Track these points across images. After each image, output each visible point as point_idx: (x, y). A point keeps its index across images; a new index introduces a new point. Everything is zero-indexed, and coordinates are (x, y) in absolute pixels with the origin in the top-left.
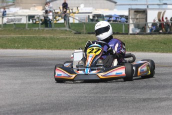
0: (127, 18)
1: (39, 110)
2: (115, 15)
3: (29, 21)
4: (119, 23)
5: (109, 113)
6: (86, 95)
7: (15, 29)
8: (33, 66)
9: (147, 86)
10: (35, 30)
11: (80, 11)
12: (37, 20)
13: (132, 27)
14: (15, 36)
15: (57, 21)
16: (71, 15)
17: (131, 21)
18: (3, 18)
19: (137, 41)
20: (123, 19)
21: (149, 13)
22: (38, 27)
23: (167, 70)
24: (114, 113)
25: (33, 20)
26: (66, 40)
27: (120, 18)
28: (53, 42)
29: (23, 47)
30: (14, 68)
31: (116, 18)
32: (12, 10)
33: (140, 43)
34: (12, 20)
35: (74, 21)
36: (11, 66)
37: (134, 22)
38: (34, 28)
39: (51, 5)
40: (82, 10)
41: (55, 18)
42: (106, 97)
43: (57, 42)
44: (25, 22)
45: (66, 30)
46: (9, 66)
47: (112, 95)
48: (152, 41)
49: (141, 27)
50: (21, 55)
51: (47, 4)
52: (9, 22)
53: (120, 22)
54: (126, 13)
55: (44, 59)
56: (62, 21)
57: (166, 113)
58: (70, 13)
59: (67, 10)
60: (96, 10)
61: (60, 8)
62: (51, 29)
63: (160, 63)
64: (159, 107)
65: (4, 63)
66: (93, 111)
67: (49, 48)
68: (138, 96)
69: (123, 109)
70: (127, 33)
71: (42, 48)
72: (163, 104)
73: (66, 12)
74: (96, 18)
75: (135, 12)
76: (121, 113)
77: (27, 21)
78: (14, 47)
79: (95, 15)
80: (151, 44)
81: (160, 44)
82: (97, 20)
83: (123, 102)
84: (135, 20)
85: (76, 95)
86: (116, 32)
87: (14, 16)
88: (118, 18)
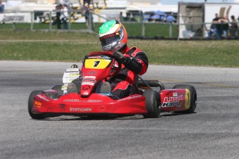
0: (176, 16)
1: (42, 151)
2: (159, 11)
3: (36, 19)
4: (164, 23)
5: (144, 155)
6: (112, 128)
7: (15, 31)
10: (44, 32)
11: (108, 6)
13: (182, 29)
14: (14, 41)
15: (76, 19)
16: (96, 11)
17: (181, 21)
19: (188, 49)
20: (171, 18)
22: (48, 28)
23: (230, 92)
24: (151, 155)
25: (40, 18)
26: (87, 48)
27: (166, 15)
28: (68, 51)
29: (25, 58)
31: (161, 16)
33: (193, 53)
34: (11, 18)
35: (99, 20)
36: (7, 85)
37: (187, 22)
38: (42, 30)
40: (111, 4)
41: (72, 15)
42: (141, 131)
43: (74, 50)
44: (29, 21)
45: (88, 33)
46: (3, 85)
47: (150, 128)
48: (211, 50)
49: (196, 29)
50: (22, 70)
53: (165, 21)
54: (174, 9)
56: (82, 20)
58: (94, 8)
60: (131, 4)
62: (66, 31)
63: (221, 83)
64: (216, 145)
67: (62, 59)
68: (186, 131)
70: (176, 38)
71: (52, 59)
72: (222, 142)
74: (131, 16)
75: (187, 7)
76: (161, 155)
77: (32, 20)
78: (13, 57)
79: (130, 11)
80: (209, 54)
81: (221, 54)
82: (133, 20)
83: (165, 139)
84: (188, 19)
85: (98, 128)
86: (159, 36)
87: (14, 12)
88: (164, 16)
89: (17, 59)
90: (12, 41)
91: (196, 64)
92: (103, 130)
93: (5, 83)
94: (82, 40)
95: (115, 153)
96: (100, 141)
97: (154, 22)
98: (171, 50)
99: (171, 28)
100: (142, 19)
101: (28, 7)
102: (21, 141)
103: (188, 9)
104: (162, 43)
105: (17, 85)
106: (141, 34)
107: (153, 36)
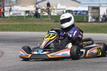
0: (87, 12)
1: (32, 69)
2: (80, 10)
3: (26, 14)
4: (82, 15)
7: (17, 19)
8: (29, 42)
10: (30, 20)
11: (58, 8)
12: (31, 14)
13: (90, 18)
14: (17, 23)
15: (44, 14)
16: (52, 10)
17: (89, 14)
18: (10, 12)
19: (93, 26)
20: (85, 13)
21: (101, 9)
22: (32, 18)
25: (28, 14)
26: (49, 26)
27: (83, 12)
28: (41, 27)
29: (22, 30)
30: (17, 43)
31: (80, 12)
32: (15, 8)
33: (95, 28)
34: (15, 14)
35: (54, 14)
36: (15, 42)
37: (92, 15)
38: (29, 19)
39: (40, 4)
41: (42, 12)
43: (44, 27)
44: (23, 15)
45: (49, 20)
46: (14, 42)
48: (103, 27)
49: (96, 17)
50: (21, 35)
51: (37, 3)
53: (83, 14)
54: (86, 9)
55: (35, 38)
56: (46, 14)
58: (52, 9)
59: (49, 7)
60: (68, 7)
61: (45, 6)
62: (39, 19)
65: (11, 40)
66: (66, 70)
67: (38, 31)
68: (94, 61)
69: (84, 68)
70: (87, 21)
71: (34, 31)
73: (49, 8)
78: (17, 30)
79: (67, 10)
80: (103, 28)
83: (85, 64)
84: (92, 14)
86: (80, 21)
87: (17, 11)
88: (82, 12)
89: (19, 31)
91: (97, 32)
93: (14, 41)
94: (47, 23)
97: (77, 15)
98: (86, 27)
99: (85, 17)
101: (23, 9)
103: (92, 9)
104: (82, 24)
105: (19, 42)
107: (77, 21)
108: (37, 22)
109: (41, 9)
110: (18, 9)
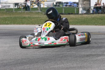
0: (78, 4)
1: (20, 63)
2: (70, 2)
3: (15, 6)
5: (65, 64)
6: (50, 53)
7: (6, 12)
9: (89, 46)
10: (19, 12)
12: (20, 6)
13: (81, 10)
14: (6, 16)
15: (34, 6)
16: (42, 2)
17: (80, 6)
19: (84, 18)
22: (21, 10)
23: (103, 36)
24: (68, 64)
25: (17, 6)
26: (38, 19)
27: (73, 4)
28: (30, 20)
29: (11, 24)
30: (5, 37)
31: (71, 4)
33: (86, 20)
35: (44, 6)
37: (83, 6)
41: (32, 4)
42: (63, 54)
43: (33, 20)
44: (12, 8)
45: (39, 12)
47: (67, 53)
48: (93, 18)
49: (87, 9)
52: (3, 8)
53: (73, 6)
54: (77, 1)
55: (24, 31)
56: (36, 6)
57: (101, 63)
64: (97, 60)
66: (54, 63)
67: (27, 24)
68: (83, 53)
69: (73, 61)
70: (78, 13)
71: (23, 24)
72: (100, 58)
74: (58, 4)
76: (72, 64)
77: (14, 7)
78: (5, 23)
79: (57, 2)
80: (93, 20)
81: (98, 20)
82: (59, 6)
83: (74, 57)
85: (44, 53)
86: (71, 13)
87: (6, 4)
88: (72, 4)
89: (8, 24)
90: (5, 16)
91: (87, 24)
92: (47, 54)
94: (36, 15)
95: (52, 64)
96: (45, 59)
97: (68, 7)
98: (76, 19)
99: (76, 9)
100: (63, 6)
101: (12, 1)
102: (10, 59)
103: (83, 1)
104: (72, 16)
106: (62, 12)
107: (68, 13)
108: (26, 14)
109: (30, 1)
110: (7, 2)
